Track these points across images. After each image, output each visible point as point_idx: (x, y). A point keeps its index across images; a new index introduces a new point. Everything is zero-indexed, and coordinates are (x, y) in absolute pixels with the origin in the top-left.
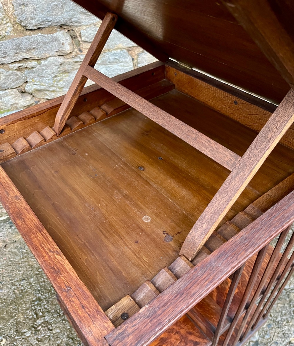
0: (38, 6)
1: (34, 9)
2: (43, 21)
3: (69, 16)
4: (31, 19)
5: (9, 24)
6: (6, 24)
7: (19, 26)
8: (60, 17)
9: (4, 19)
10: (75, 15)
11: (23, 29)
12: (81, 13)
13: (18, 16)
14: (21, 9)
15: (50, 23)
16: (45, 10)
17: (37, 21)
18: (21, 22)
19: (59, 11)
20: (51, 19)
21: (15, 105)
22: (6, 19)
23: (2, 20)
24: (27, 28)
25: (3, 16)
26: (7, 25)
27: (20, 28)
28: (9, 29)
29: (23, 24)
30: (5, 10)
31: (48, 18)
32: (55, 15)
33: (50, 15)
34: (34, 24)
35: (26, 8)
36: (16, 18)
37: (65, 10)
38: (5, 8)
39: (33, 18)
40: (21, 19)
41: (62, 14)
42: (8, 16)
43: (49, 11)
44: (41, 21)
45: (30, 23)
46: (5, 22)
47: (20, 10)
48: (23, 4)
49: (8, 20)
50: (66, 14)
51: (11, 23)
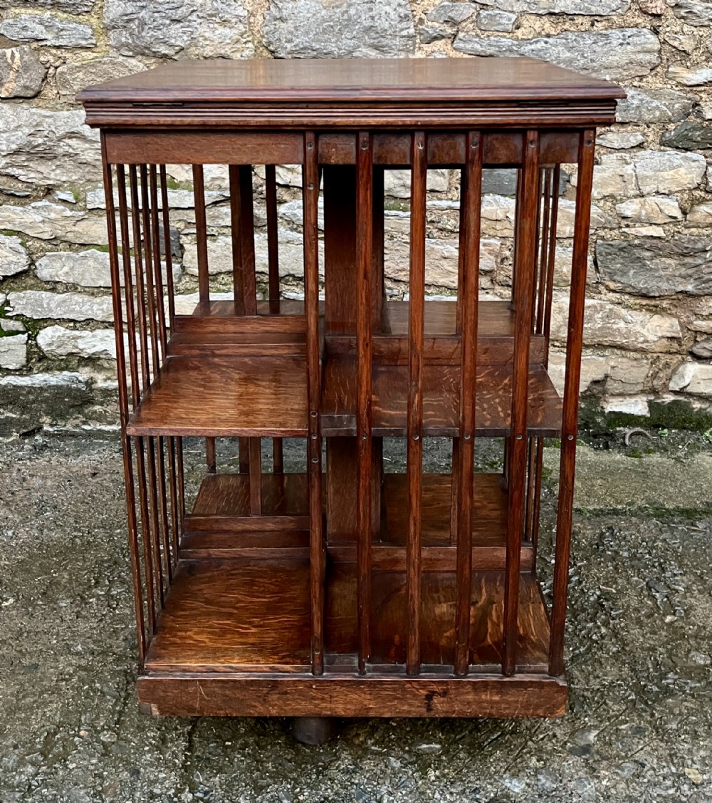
0: (302, 24)
1: (295, 27)
2: (305, 48)
3: (349, 46)
4: (286, 42)
5: (250, 45)
6: (245, 43)
7: (265, 51)
8: (333, 45)
9: (245, 36)
10: (359, 47)
11: (270, 56)
12: (370, 46)
13: (267, 34)
14: (275, 25)
15: (315, 53)
16: (312, 31)
17: (295, 46)
18: (270, 43)
19: (334, 36)
20: (318, 47)
21: (218, 182)
22: (248, 36)
23: (241, 36)
24: (276, 54)
25: (244, 30)
26: (247, 46)
27: (266, 53)
28: (247, 52)
29: (272, 48)
30: (250, 23)
31: (314, 45)
32: (326, 41)
33: (318, 41)
34: (288, 50)
35: (283, 25)
36: (263, 37)
37: (343, 36)
38: (252, 20)
39: (289, 41)
40: (271, 39)
41: (337, 41)
42: (253, 34)
43: (317, 34)
44: (301, 46)
45: (282, 47)
46: (244, 40)
47: (273, 27)
48: (281, 19)
49: (250, 39)
50: (344, 42)
51: (253, 43)
